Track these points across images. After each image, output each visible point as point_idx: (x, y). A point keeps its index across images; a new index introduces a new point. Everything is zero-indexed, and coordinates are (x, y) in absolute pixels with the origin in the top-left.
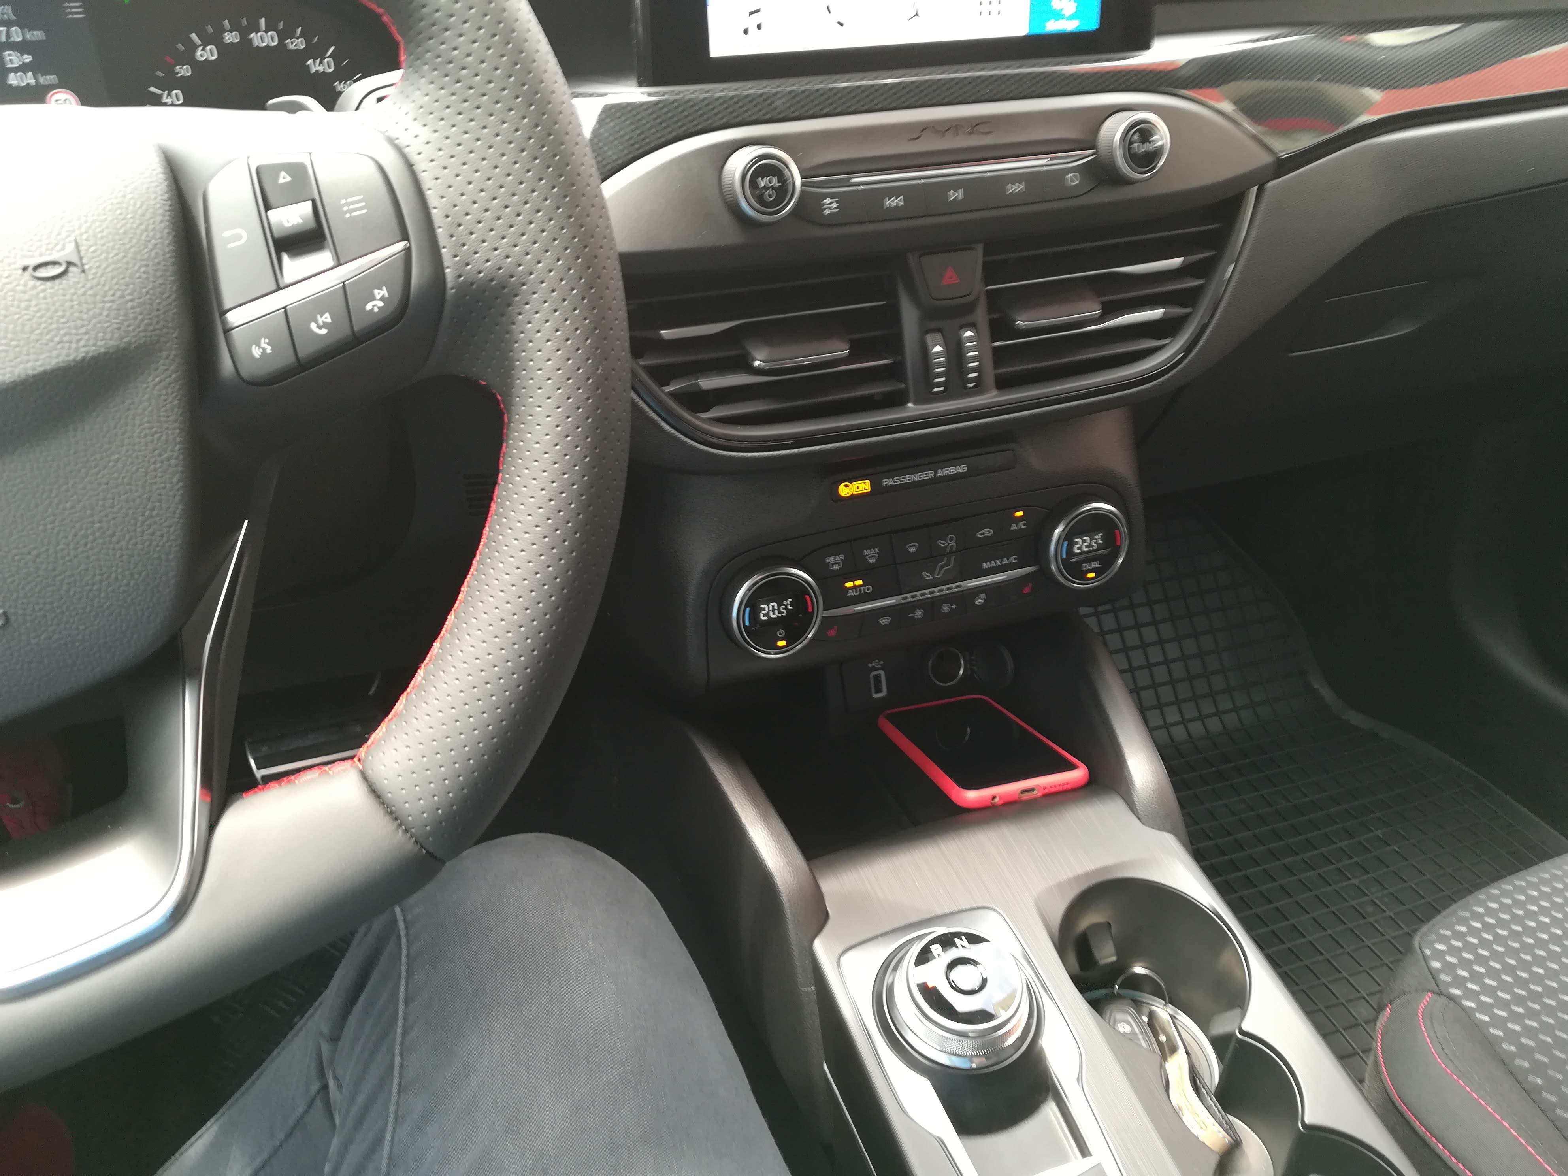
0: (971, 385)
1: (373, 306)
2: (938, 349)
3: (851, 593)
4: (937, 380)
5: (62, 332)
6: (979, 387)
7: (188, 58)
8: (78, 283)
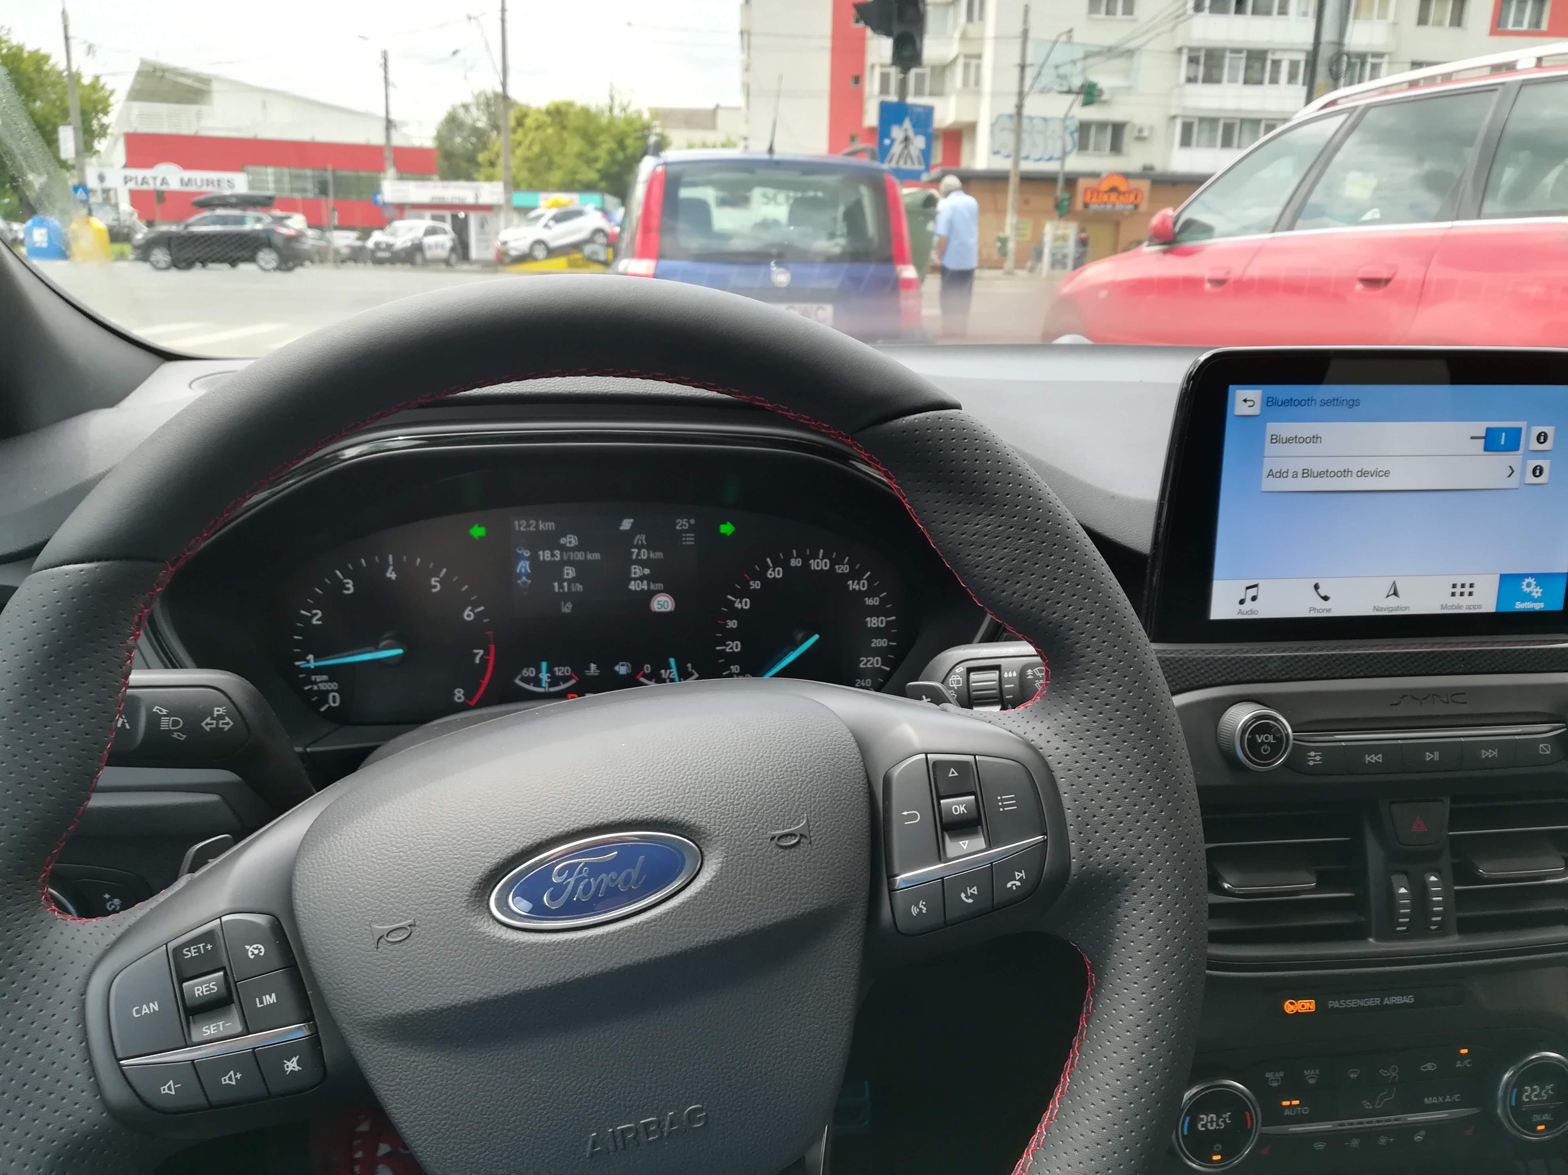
0: (1433, 928)
1: (1012, 885)
2: (1403, 890)
3: (1287, 1112)
4: (1401, 920)
5: (791, 891)
6: (1442, 931)
7: (762, 576)
8: (806, 851)
